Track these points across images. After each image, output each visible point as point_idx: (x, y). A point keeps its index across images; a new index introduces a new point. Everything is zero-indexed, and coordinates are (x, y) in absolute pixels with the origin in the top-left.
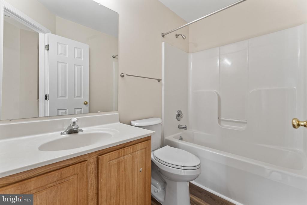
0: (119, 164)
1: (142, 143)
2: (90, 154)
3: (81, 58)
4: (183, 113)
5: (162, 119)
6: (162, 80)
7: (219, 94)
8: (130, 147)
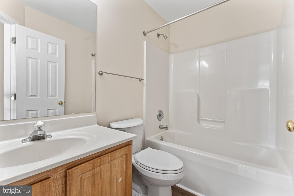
0: (95, 177)
1: (122, 149)
2: (55, 169)
3: (55, 54)
4: (163, 113)
5: (143, 119)
6: (143, 79)
7: (199, 94)
8: (108, 155)
